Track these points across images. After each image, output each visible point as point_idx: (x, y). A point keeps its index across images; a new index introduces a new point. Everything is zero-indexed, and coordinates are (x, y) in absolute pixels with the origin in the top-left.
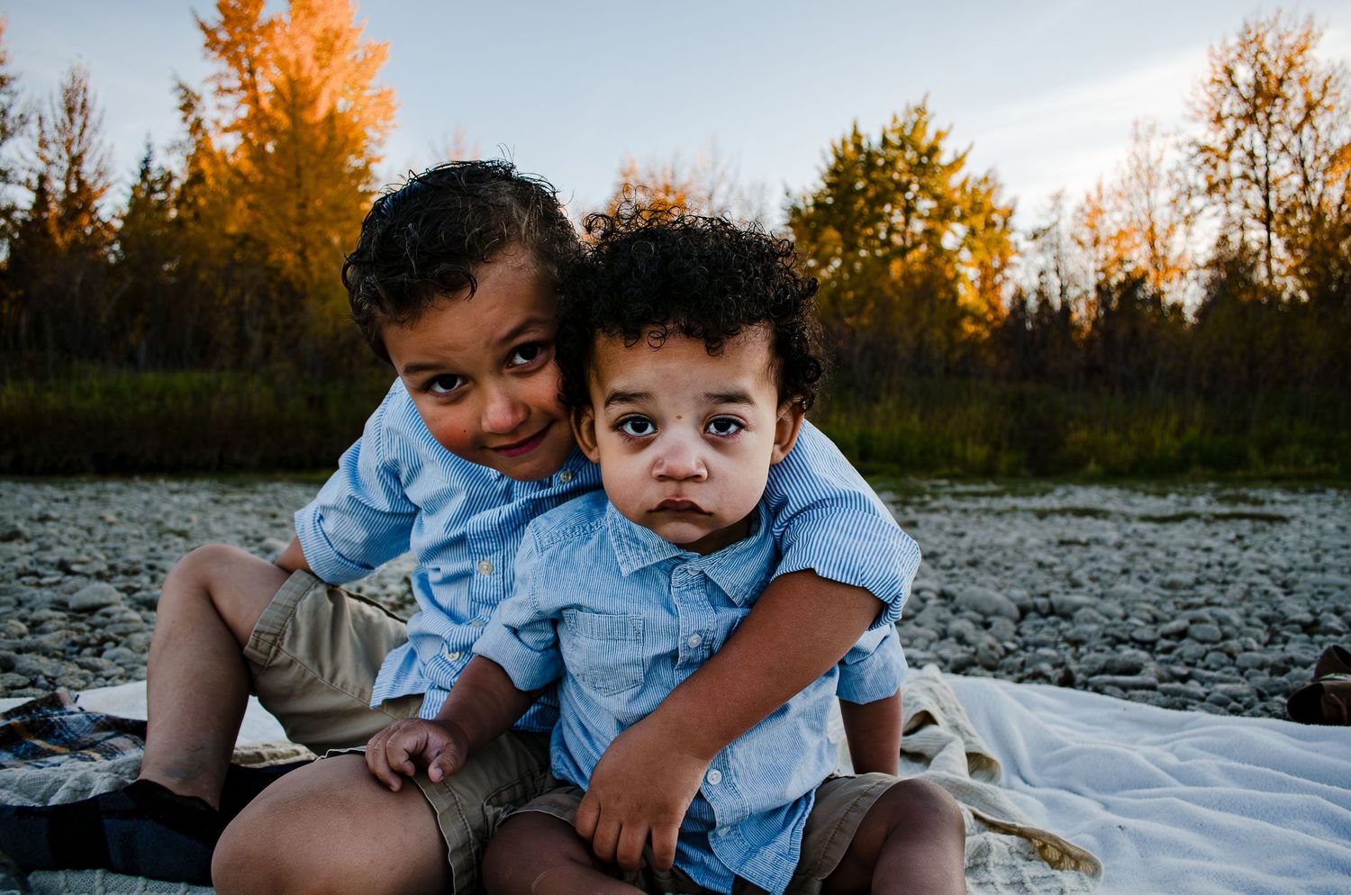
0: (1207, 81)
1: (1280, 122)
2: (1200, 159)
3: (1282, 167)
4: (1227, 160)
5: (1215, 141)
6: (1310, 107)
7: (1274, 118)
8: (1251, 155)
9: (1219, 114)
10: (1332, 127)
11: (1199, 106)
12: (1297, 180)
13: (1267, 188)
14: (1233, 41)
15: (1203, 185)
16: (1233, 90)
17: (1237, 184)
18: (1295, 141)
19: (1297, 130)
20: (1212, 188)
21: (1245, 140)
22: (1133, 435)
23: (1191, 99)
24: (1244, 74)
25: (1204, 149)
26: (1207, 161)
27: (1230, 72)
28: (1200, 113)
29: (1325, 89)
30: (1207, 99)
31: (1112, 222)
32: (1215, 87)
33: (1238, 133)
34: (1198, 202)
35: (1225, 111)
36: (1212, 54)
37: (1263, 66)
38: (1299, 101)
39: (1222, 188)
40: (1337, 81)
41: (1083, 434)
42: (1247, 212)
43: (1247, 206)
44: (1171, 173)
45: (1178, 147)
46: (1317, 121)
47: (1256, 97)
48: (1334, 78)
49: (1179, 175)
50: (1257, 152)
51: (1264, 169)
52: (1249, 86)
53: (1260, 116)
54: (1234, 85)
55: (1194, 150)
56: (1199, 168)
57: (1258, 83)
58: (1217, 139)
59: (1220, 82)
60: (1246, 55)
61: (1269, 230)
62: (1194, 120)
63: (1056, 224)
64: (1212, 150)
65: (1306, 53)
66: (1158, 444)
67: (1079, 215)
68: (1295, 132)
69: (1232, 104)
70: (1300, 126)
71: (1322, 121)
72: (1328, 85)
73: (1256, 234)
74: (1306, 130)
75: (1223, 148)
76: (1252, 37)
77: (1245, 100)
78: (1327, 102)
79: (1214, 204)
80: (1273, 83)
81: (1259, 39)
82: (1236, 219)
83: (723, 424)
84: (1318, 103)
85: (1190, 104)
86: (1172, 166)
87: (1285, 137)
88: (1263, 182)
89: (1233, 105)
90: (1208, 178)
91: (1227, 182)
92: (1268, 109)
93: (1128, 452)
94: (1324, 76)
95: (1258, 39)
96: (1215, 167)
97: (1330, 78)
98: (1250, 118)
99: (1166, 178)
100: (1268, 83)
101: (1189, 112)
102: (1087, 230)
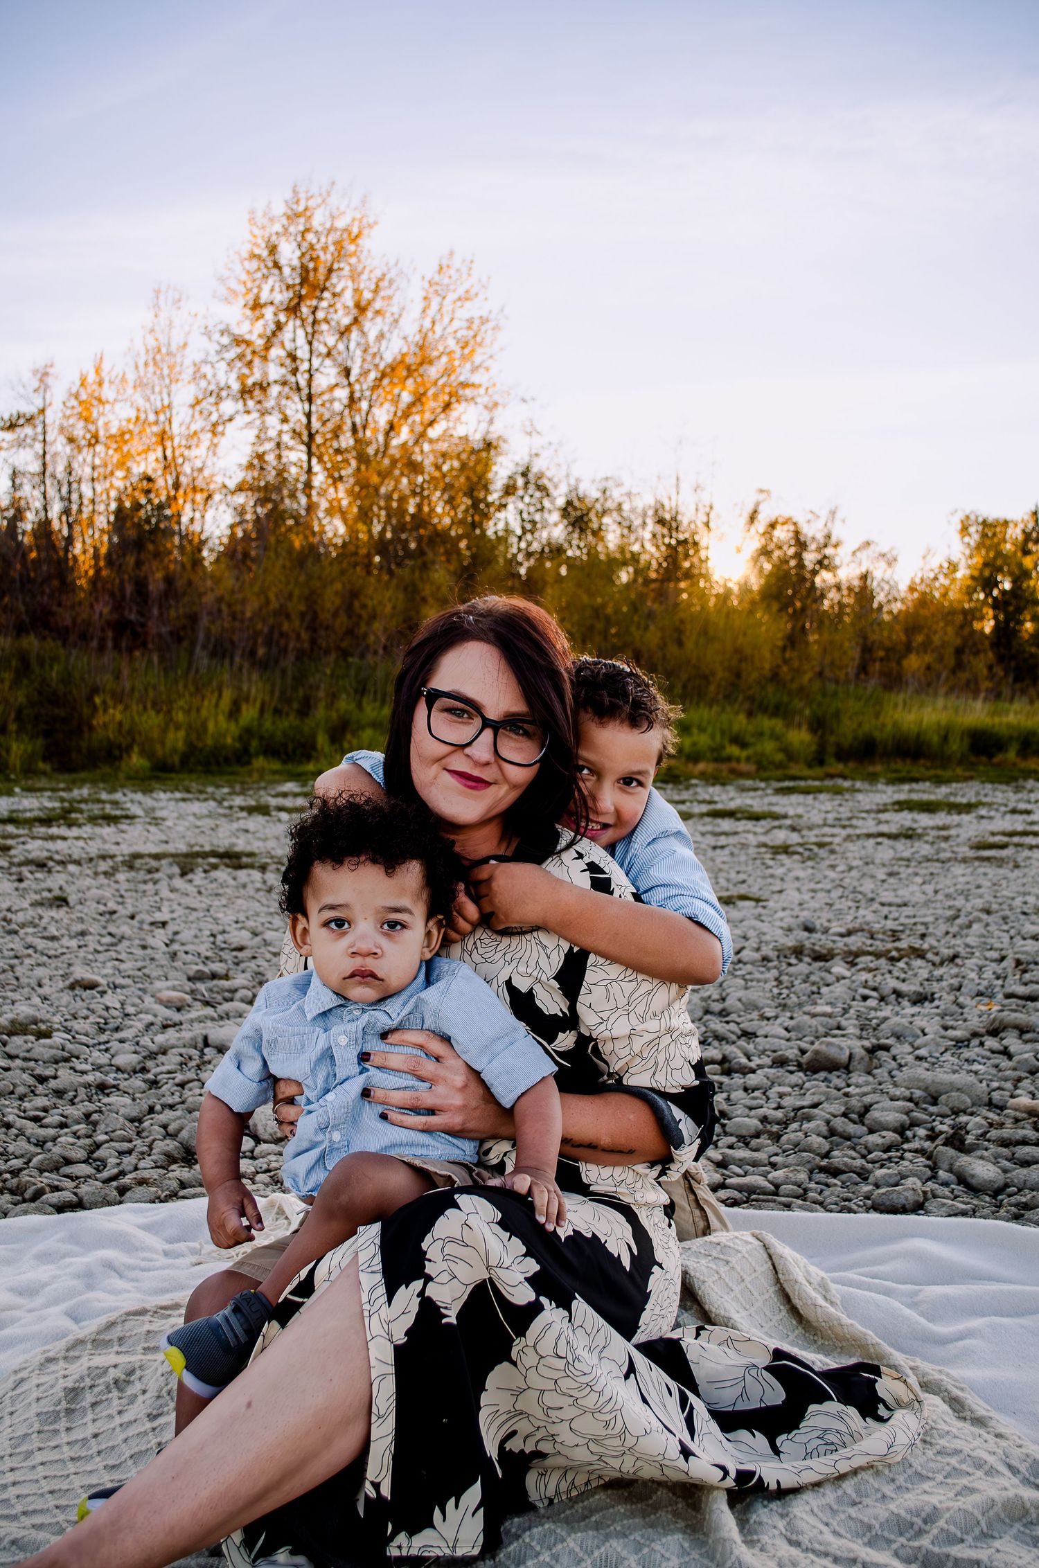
0: (245, 255)
1: (327, 321)
2: (233, 353)
3: (327, 376)
4: (265, 358)
5: (250, 332)
6: (361, 308)
7: (320, 315)
8: (293, 357)
9: (257, 298)
10: (381, 336)
11: (234, 284)
12: (342, 394)
13: (310, 399)
14: (279, 209)
15: (236, 386)
16: (276, 271)
17: (275, 390)
18: (341, 347)
19: (344, 333)
20: (245, 392)
21: (287, 335)
22: (180, 717)
23: (226, 274)
24: (289, 254)
25: (238, 341)
26: (241, 357)
27: (273, 250)
28: (234, 293)
29: (376, 291)
30: (244, 277)
31: (115, 417)
32: (255, 264)
33: (279, 326)
34: (228, 407)
35: (265, 297)
36: (252, 221)
37: (312, 247)
38: (348, 299)
39: (257, 392)
40: (391, 282)
41: (116, 713)
42: (286, 427)
43: (285, 420)
44: (197, 367)
45: (207, 333)
46: (367, 325)
47: (301, 284)
48: (388, 277)
49: (206, 369)
50: (299, 354)
51: (306, 376)
52: (293, 269)
53: (305, 310)
54: (276, 265)
55: (226, 340)
56: (230, 364)
57: (304, 268)
58: (255, 332)
59: (258, 257)
60: (292, 229)
61: (310, 454)
62: (227, 301)
63: (42, 411)
64: (248, 343)
65: (360, 241)
66: (211, 726)
67: (74, 402)
68: (342, 334)
69: (272, 290)
70: (348, 329)
71: (372, 327)
72: (381, 284)
73: (296, 455)
74: (355, 335)
75: (260, 342)
76: (301, 208)
77: (288, 287)
78: (378, 305)
79: (248, 412)
80: (322, 271)
81: (308, 214)
82: (272, 433)
83: (393, 925)
84: (369, 303)
85: (222, 280)
86: (199, 357)
87: (331, 341)
88: (305, 392)
89: (275, 293)
90: (242, 378)
91: (263, 387)
92: (314, 302)
93: (176, 740)
94: (378, 273)
95: (306, 214)
96: (249, 364)
97: (384, 275)
98: (293, 309)
99: (189, 372)
100: (315, 269)
101: (222, 291)
102: (81, 424)
